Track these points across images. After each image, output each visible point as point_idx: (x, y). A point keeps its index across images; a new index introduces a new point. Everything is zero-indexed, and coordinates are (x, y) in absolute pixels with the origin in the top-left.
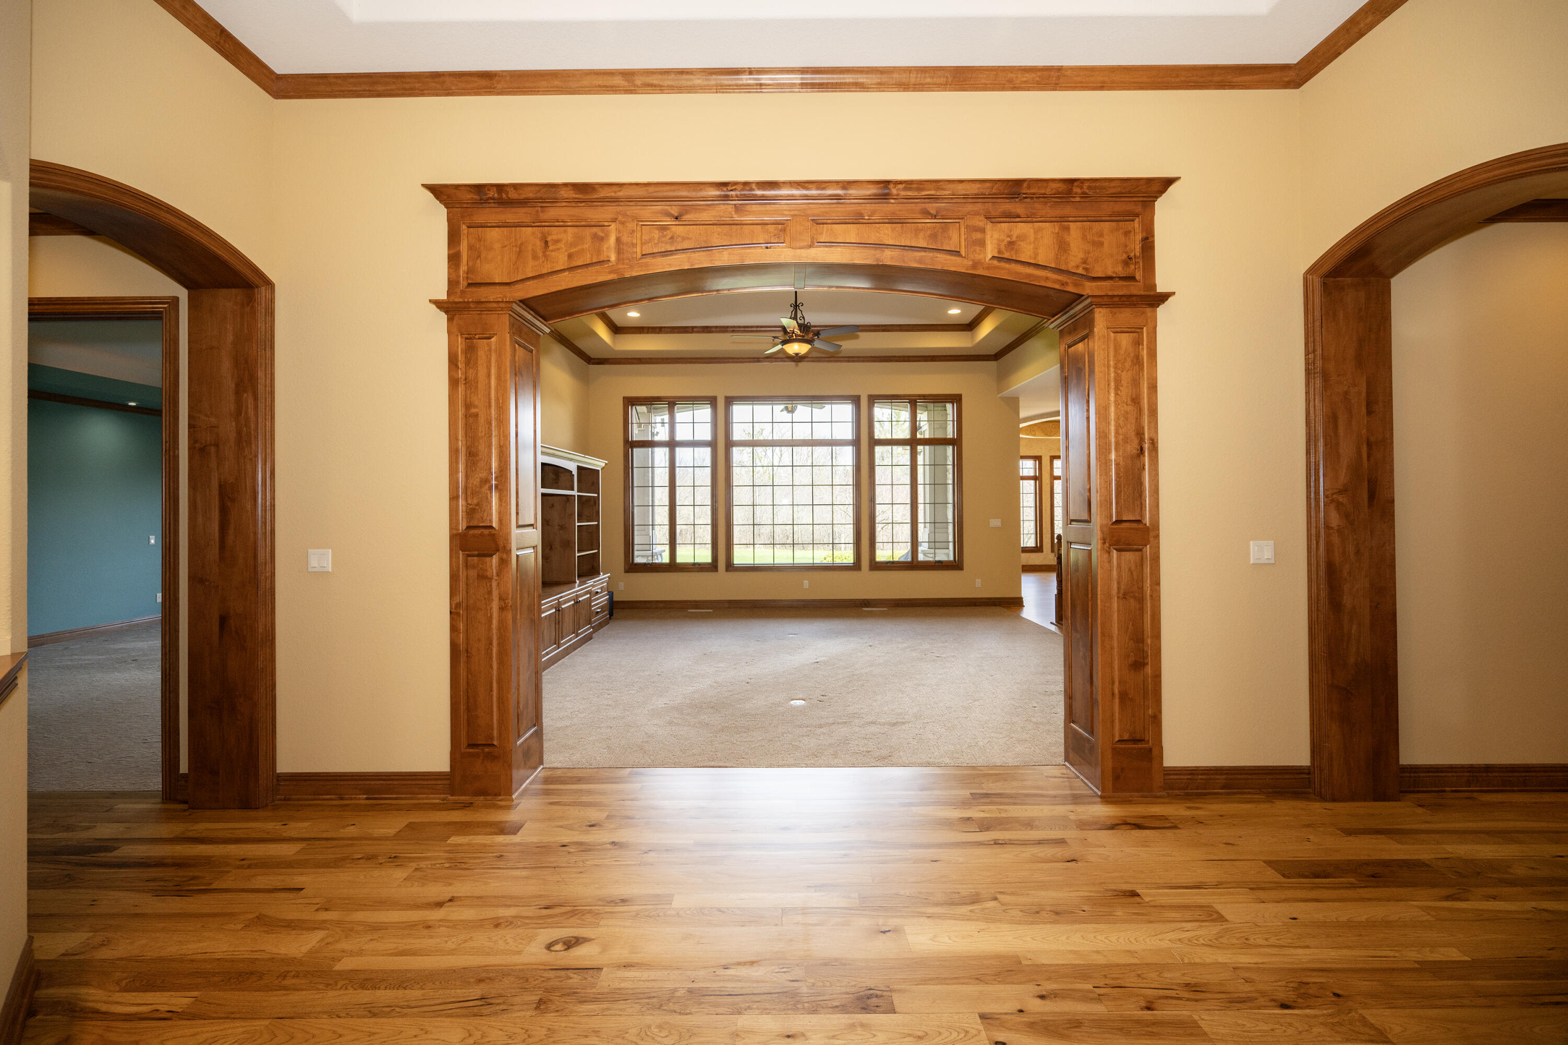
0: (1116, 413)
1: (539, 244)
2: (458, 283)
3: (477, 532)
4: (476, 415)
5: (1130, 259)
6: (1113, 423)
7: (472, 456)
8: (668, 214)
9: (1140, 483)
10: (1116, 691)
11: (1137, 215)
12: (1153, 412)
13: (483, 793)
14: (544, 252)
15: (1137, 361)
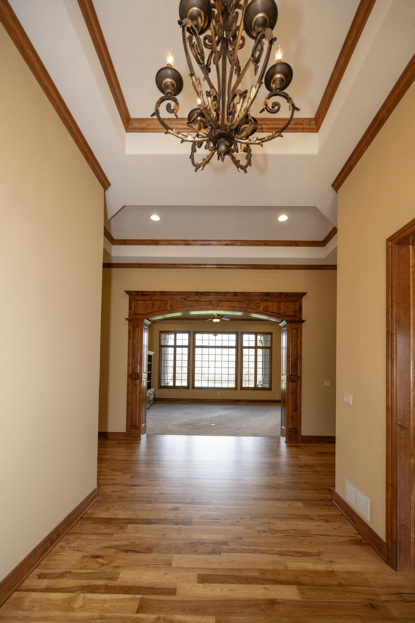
0: (291, 349)
1: (151, 305)
2: (131, 314)
3: (134, 374)
4: (135, 346)
5: (296, 311)
6: (290, 351)
7: (134, 356)
8: (183, 298)
9: (297, 366)
10: (290, 416)
11: (298, 301)
12: (301, 349)
13: (134, 437)
14: (153, 307)
15: (297, 336)
